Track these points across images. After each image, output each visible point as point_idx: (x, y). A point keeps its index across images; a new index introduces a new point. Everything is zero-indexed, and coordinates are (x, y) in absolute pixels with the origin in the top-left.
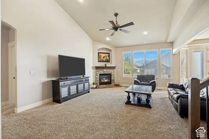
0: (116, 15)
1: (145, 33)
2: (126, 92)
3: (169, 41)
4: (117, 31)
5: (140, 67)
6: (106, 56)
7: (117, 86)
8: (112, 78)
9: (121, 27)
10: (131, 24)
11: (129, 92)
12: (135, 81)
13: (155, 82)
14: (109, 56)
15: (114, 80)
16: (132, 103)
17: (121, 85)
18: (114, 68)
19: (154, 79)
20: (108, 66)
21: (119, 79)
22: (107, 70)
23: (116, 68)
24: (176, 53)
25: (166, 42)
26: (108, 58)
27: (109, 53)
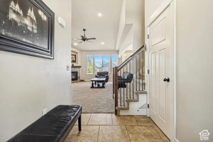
0: (84, 30)
1: (103, 43)
2: (91, 81)
3: (116, 49)
4: (84, 41)
5: (99, 68)
6: (73, 58)
7: (82, 81)
8: (78, 75)
9: (88, 39)
10: (94, 39)
11: (92, 81)
12: (96, 76)
13: (108, 76)
14: (75, 57)
15: (80, 77)
16: (95, 87)
17: (85, 80)
18: (79, 67)
19: (108, 74)
20: (75, 65)
21: (84, 76)
22: (74, 69)
23: (81, 67)
24: (120, 58)
25: (115, 50)
26: (74, 59)
27: (75, 55)
